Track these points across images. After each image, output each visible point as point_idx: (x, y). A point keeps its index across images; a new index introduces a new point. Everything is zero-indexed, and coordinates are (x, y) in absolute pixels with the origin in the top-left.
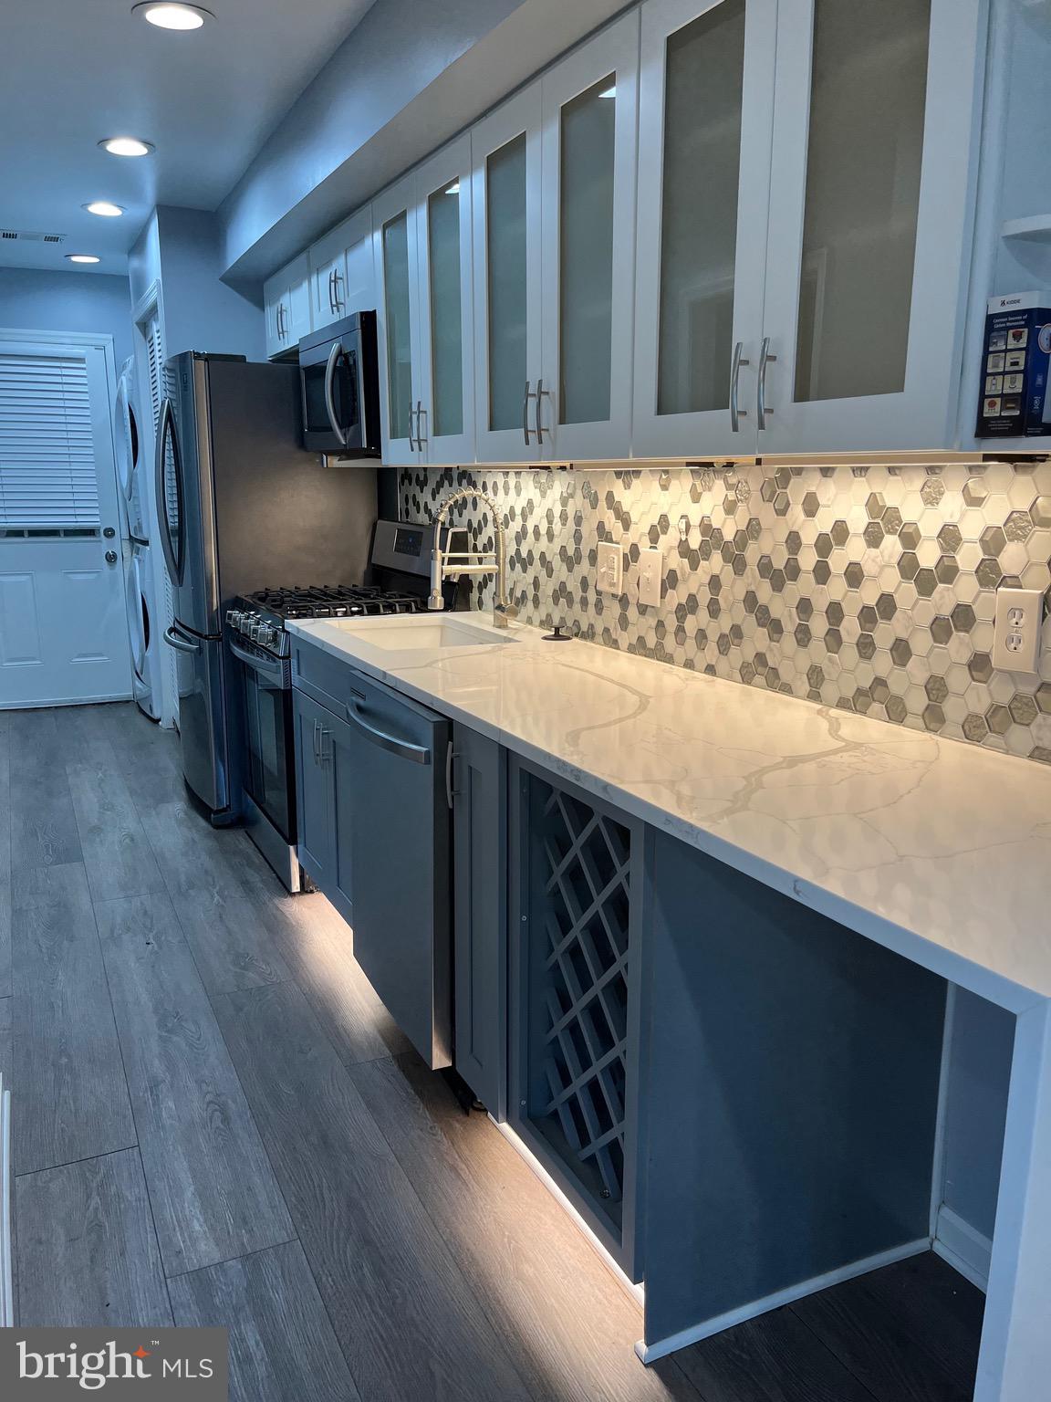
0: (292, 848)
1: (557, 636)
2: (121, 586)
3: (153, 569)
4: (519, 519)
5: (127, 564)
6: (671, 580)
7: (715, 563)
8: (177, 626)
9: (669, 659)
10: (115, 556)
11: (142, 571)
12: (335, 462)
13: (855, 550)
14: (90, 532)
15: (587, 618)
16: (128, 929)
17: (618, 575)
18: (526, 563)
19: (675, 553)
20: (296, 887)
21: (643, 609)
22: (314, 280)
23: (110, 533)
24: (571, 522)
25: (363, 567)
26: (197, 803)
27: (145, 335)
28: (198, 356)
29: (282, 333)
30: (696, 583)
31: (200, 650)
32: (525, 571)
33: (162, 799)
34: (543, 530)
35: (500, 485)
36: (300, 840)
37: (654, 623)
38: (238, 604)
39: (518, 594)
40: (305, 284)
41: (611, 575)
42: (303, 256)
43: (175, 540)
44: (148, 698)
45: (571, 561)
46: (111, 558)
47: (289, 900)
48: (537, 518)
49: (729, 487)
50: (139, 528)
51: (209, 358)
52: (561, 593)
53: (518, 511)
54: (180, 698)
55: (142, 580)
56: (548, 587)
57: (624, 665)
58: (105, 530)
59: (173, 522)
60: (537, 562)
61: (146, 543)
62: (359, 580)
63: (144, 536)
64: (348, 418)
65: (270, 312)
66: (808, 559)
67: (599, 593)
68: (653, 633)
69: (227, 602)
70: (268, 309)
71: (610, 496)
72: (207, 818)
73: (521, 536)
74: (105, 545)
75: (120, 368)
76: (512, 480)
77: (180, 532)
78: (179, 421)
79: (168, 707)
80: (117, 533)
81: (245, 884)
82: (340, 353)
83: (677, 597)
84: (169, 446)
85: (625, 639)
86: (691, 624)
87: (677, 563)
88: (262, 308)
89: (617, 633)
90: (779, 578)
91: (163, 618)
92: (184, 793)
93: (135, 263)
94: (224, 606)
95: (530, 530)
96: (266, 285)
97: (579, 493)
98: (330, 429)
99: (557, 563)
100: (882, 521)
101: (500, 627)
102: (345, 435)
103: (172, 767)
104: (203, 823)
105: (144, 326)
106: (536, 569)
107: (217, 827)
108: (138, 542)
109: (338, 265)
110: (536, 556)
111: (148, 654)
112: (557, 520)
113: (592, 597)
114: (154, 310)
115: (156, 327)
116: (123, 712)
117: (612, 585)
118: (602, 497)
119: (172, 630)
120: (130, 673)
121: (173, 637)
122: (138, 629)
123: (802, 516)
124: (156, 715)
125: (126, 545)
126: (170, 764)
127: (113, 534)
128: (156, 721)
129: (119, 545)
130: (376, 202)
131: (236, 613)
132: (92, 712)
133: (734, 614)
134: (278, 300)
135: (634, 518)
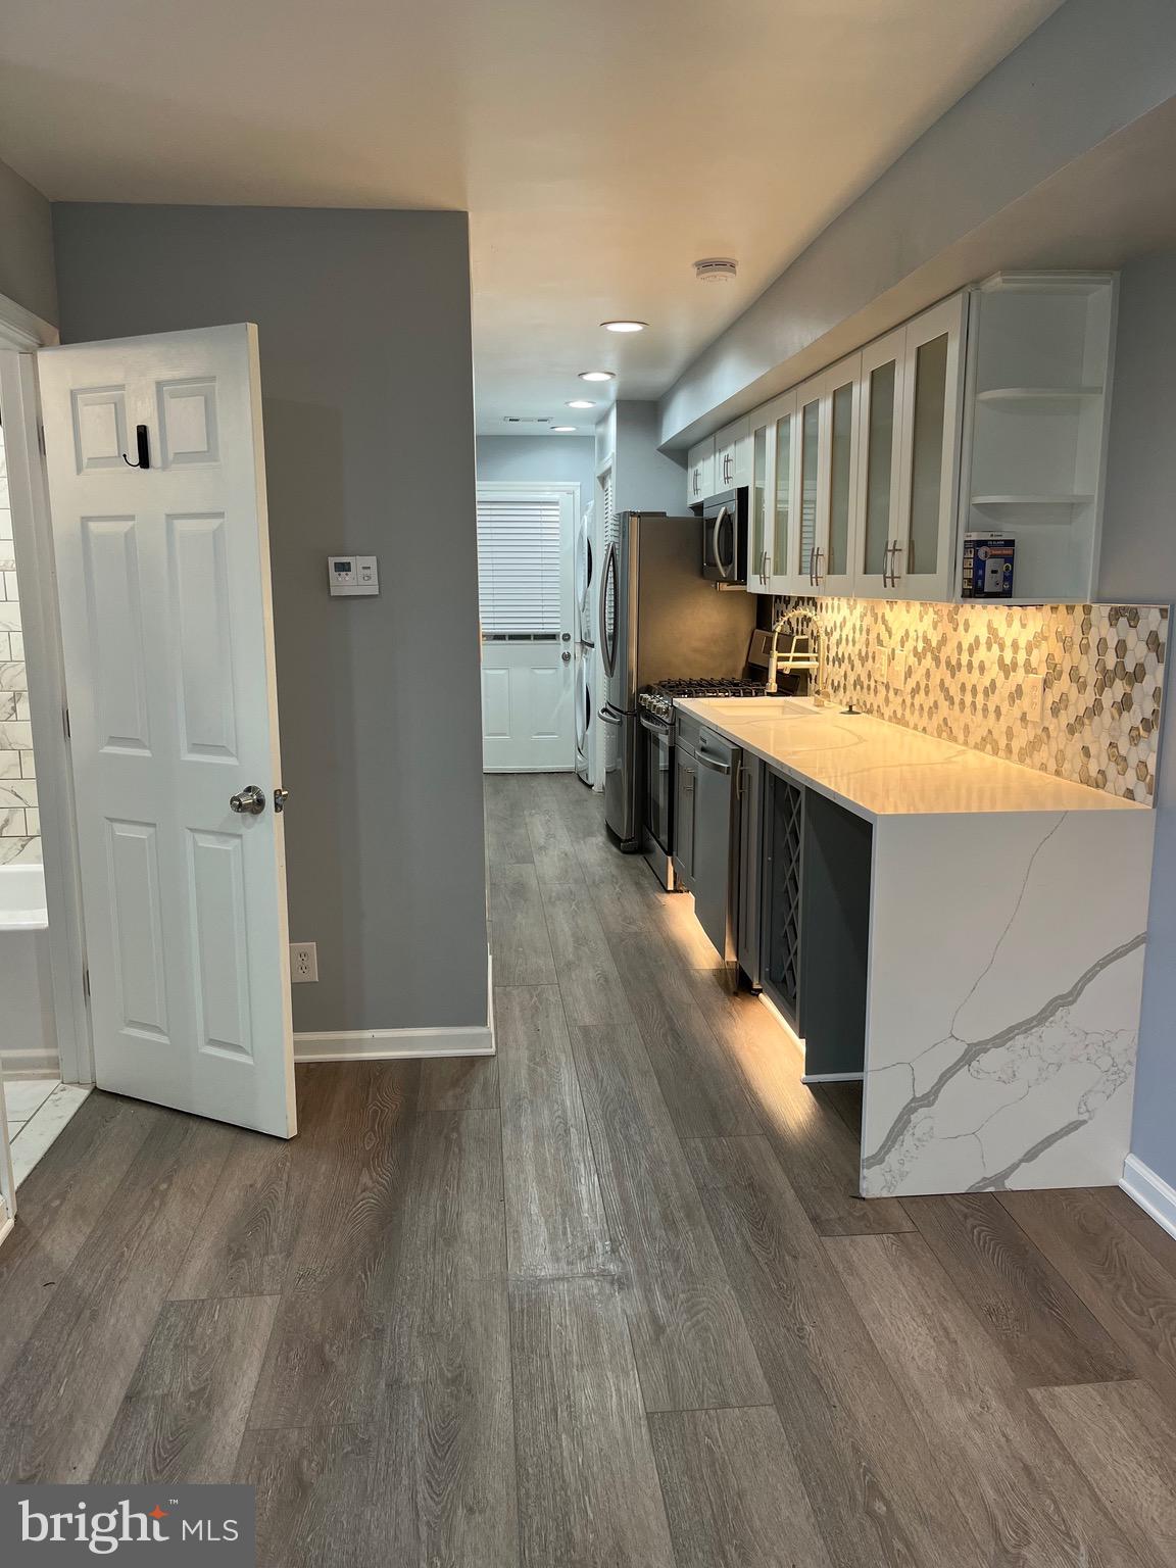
0: (669, 858)
1: (851, 711)
2: (573, 678)
3: (593, 667)
4: (838, 629)
5: (577, 663)
6: (909, 673)
7: (928, 662)
8: (608, 707)
9: (906, 725)
10: (569, 655)
11: (588, 669)
12: (725, 587)
13: (981, 654)
14: (553, 637)
15: (870, 699)
16: (559, 899)
17: (884, 668)
18: (839, 660)
19: (912, 654)
20: (670, 887)
21: (896, 692)
22: (717, 455)
23: (567, 637)
24: (864, 632)
25: (742, 664)
26: (613, 837)
27: (603, 487)
28: (633, 514)
29: (696, 490)
30: (918, 675)
31: (620, 723)
32: (840, 667)
33: (590, 834)
34: (850, 639)
35: (830, 606)
36: (674, 853)
37: (901, 700)
38: (649, 690)
39: (836, 684)
40: (713, 457)
41: (881, 669)
42: (711, 439)
43: (610, 643)
44: (586, 771)
45: (863, 659)
46: (566, 658)
47: (665, 895)
48: (848, 630)
49: (936, 613)
50: (588, 634)
51: (640, 515)
52: (858, 682)
53: (838, 625)
54: (607, 772)
55: (588, 674)
56: (852, 678)
57: (887, 729)
58: (564, 635)
59: (610, 629)
60: (846, 661)
61: (592, 646)
62: (738, 676)
63: (591, 640)
64: (727, 561)
65: (691, 472)
66: (965, 658)
67: (876, 682)
68: (900, 706)
69: (642, 688)
70: (690, 470)
71: (883, 617)
72: (618, 847)
73: (838, 643)
74: (562, 647)
75: (584, 509)
76: (836, 602)
77: (614, 637)
78: (619, 559)
79: (598, 777)
80: (572, 639)
81: (637, 884)
82: (725, 513)
83: (912, 683)
84: (611, 574)
85: (887, 712)
86: (918, 700)
87: (912, 660)
88: (687, 469)
89: (884, 710)
90: (953, 669)
91: (599, 703)
92: (604, 832)
93: (600, 430)
94: (639, 691)
95: (844, 637)
96: (690, 453)
97: (869, 613)
98: (716, 565)
99: (857, 663)
100: (994, 637)
101: (818, 706)
102: (725, 570)
103: (598, 816)
104: (615, 850)
105: (603, 479)
106: (846, 665)
107: (624, 852)
108: (586, 645)
109: (730, 451)
110: (846, 656)
111: (588, 733)
112: (858, 632)
113: (872, 684)
114: (609, 471)
115: (610, 483)
116: (567, 780)
117: (882, 675)
118: (880, 616)
119: (605, 710)
120: (573, 748)
121: (604, 715)
122: (582, 710)
123: (963, 632)
124: (590, 782)
125: (578, 647)
126: (597, 813)
127: (569, 638)
128: (590, 786)
129: (573, 648)
130: (753, 415)
131: (646, 696)
132: (543, 780)
133: (936, 694)
134: (696, 465)
135: (894, 632)
